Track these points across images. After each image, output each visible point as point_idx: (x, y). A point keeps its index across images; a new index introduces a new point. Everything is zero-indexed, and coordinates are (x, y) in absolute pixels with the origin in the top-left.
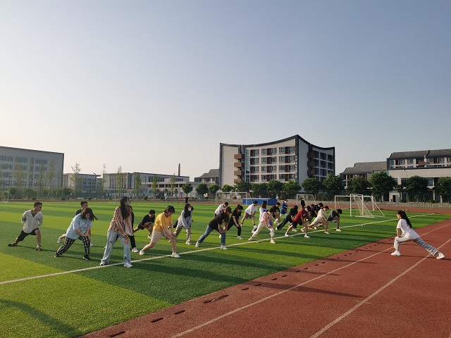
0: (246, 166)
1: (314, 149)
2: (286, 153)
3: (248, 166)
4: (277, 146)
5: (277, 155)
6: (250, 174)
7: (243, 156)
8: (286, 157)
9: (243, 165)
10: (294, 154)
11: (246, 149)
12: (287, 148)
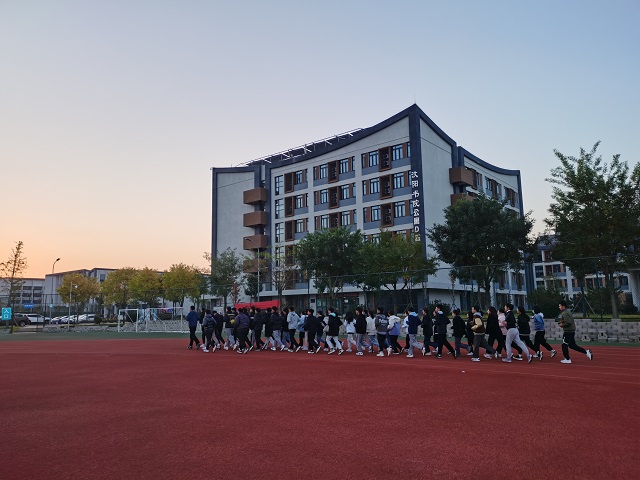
3: (280, 219)
4: (355, 151)
5: (358, 178)
6: (284, 244)
7: (268, 195)
9: (267, 218)
10: (408, 168)
11: (275, 172)
12: (383, 152)
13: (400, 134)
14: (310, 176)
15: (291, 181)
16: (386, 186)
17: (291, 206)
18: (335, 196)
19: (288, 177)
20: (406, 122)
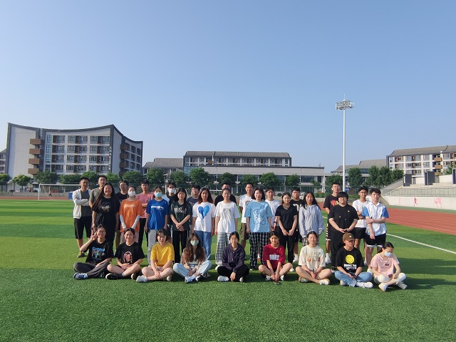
0: (45, 154)
1: (126, 141)
2: (99, 142)
3: (49, 154)
4: (89, 135)
5: (88, 144)
6: (51, 164)
7: (43, 142)
8: (99, 147)
9: (42, 152)
10: (109, 145)
11: (48, 133)
12: (99, 137)
13: (107, 133)
14: (66, 139)
15: (56, 139)
16: (99, 150)
17: (55, 149)
18: (77, 149)
19: (55, 137)
20: (109, 129)
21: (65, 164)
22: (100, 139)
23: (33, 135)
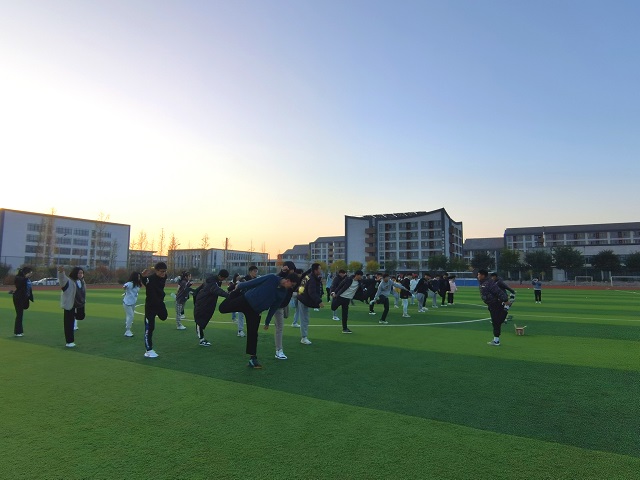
0: (379, 242)
1: (453, 224)
2: (430, 227)
4: (419, 220)
5: (419, 230)
6: (384, 251)
7: (376, 231)
8: (430, 232)
9: (376, 240)
12: (430, 222)
13: (438, 217)
14: (397, 226)
15: (388, 227)
16: (431, 235)
17: (387, 236)
18: (409, 236)
19: (386, 225)
20: (440, 213)
21: (398, 251)
22: (431, 224)
23: (366, 225)
